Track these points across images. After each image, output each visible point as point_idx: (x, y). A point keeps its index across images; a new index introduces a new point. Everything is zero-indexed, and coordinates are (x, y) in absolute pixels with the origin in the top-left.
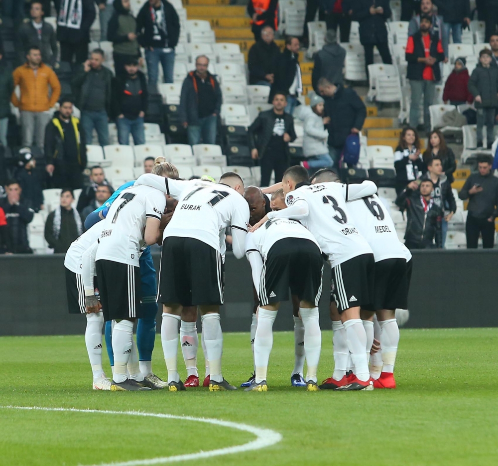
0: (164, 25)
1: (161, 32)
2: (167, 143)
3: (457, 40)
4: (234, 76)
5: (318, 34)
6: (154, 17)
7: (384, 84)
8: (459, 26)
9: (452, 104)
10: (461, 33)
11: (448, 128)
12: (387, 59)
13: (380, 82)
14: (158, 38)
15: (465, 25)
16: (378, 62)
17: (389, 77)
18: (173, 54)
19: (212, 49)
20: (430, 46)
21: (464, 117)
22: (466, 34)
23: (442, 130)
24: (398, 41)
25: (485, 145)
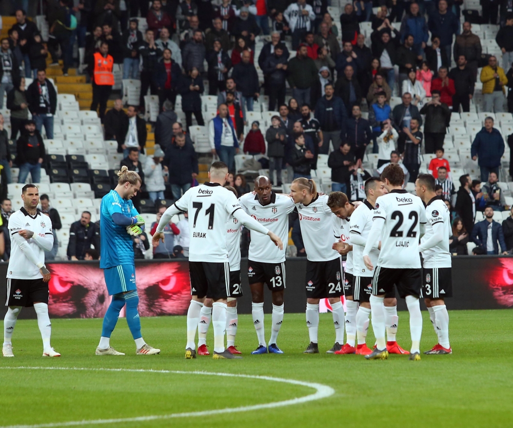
0: (48, 97)
1: (45, 102)
2: (51, 181)
3: (250, 109)
4: (95, 134)
5: (152, 104)
6: (41, 90)
7: (200, 140)
8: (252, 99)
9: (250, 154)
10: (253, 103)
11: (249, 171)
12: (201, 122)
13: (198, 138)
14: (44, 105)
15: (256, 99)
16: (195, 124)
17: (204, 135)
18: (52, 118)
19: (78, 115)
20: (234, 113)
21: (259, 164)
22: (256, 105)
23: (243, 173)
24: (208, 109)
25: (275, 184)
